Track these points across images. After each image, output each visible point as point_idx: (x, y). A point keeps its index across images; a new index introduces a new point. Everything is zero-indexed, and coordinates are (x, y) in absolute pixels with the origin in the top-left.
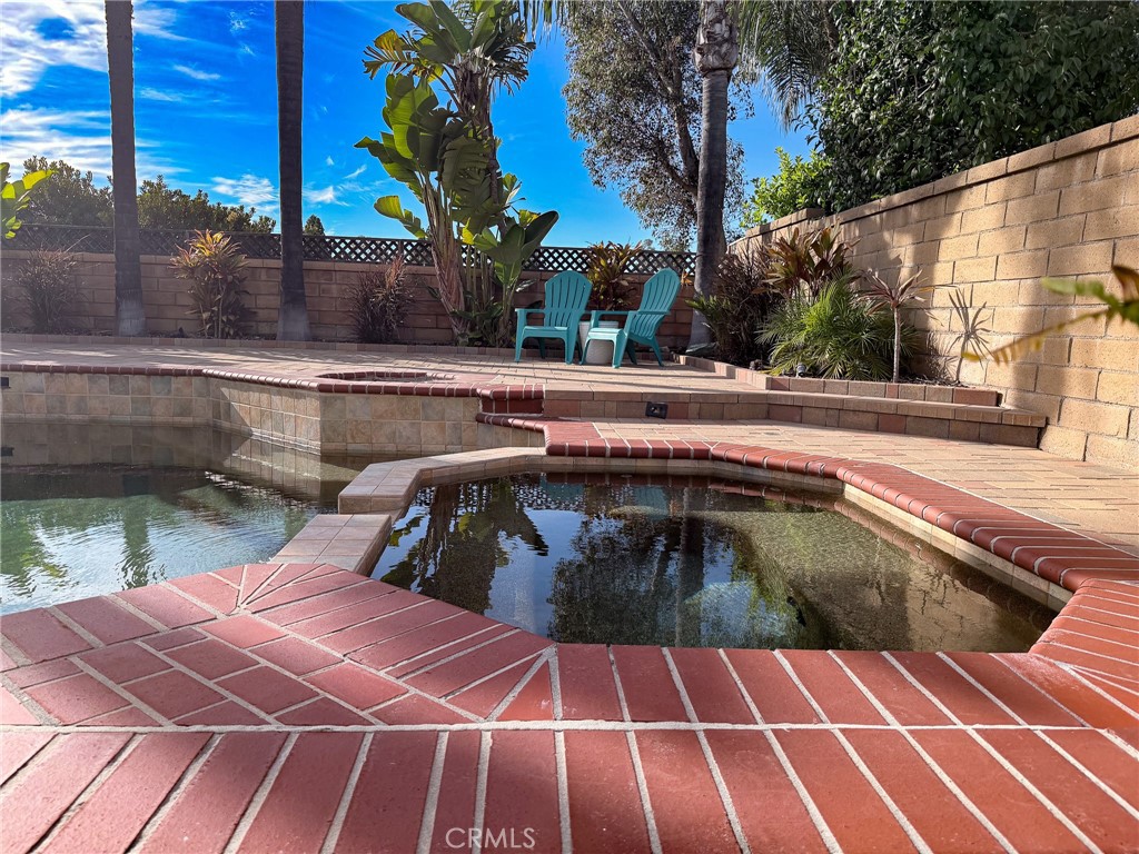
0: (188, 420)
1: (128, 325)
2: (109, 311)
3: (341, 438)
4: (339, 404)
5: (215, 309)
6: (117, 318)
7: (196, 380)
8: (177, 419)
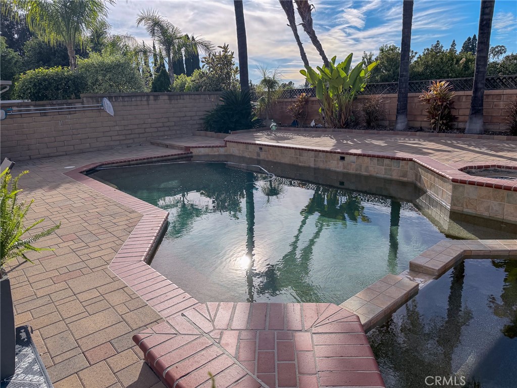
0: (405, 179)
1: (400, 126)
2: (394, 118)
3: (460, 205)
4: (461, 189)
5: (437, 118)
6: (396, 122)
7: (410, 163)
8: (401, 178)
